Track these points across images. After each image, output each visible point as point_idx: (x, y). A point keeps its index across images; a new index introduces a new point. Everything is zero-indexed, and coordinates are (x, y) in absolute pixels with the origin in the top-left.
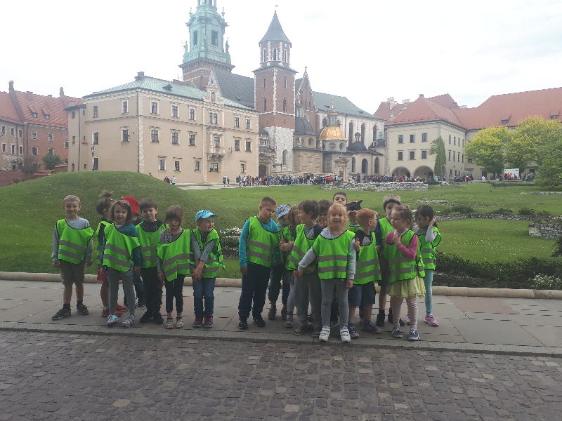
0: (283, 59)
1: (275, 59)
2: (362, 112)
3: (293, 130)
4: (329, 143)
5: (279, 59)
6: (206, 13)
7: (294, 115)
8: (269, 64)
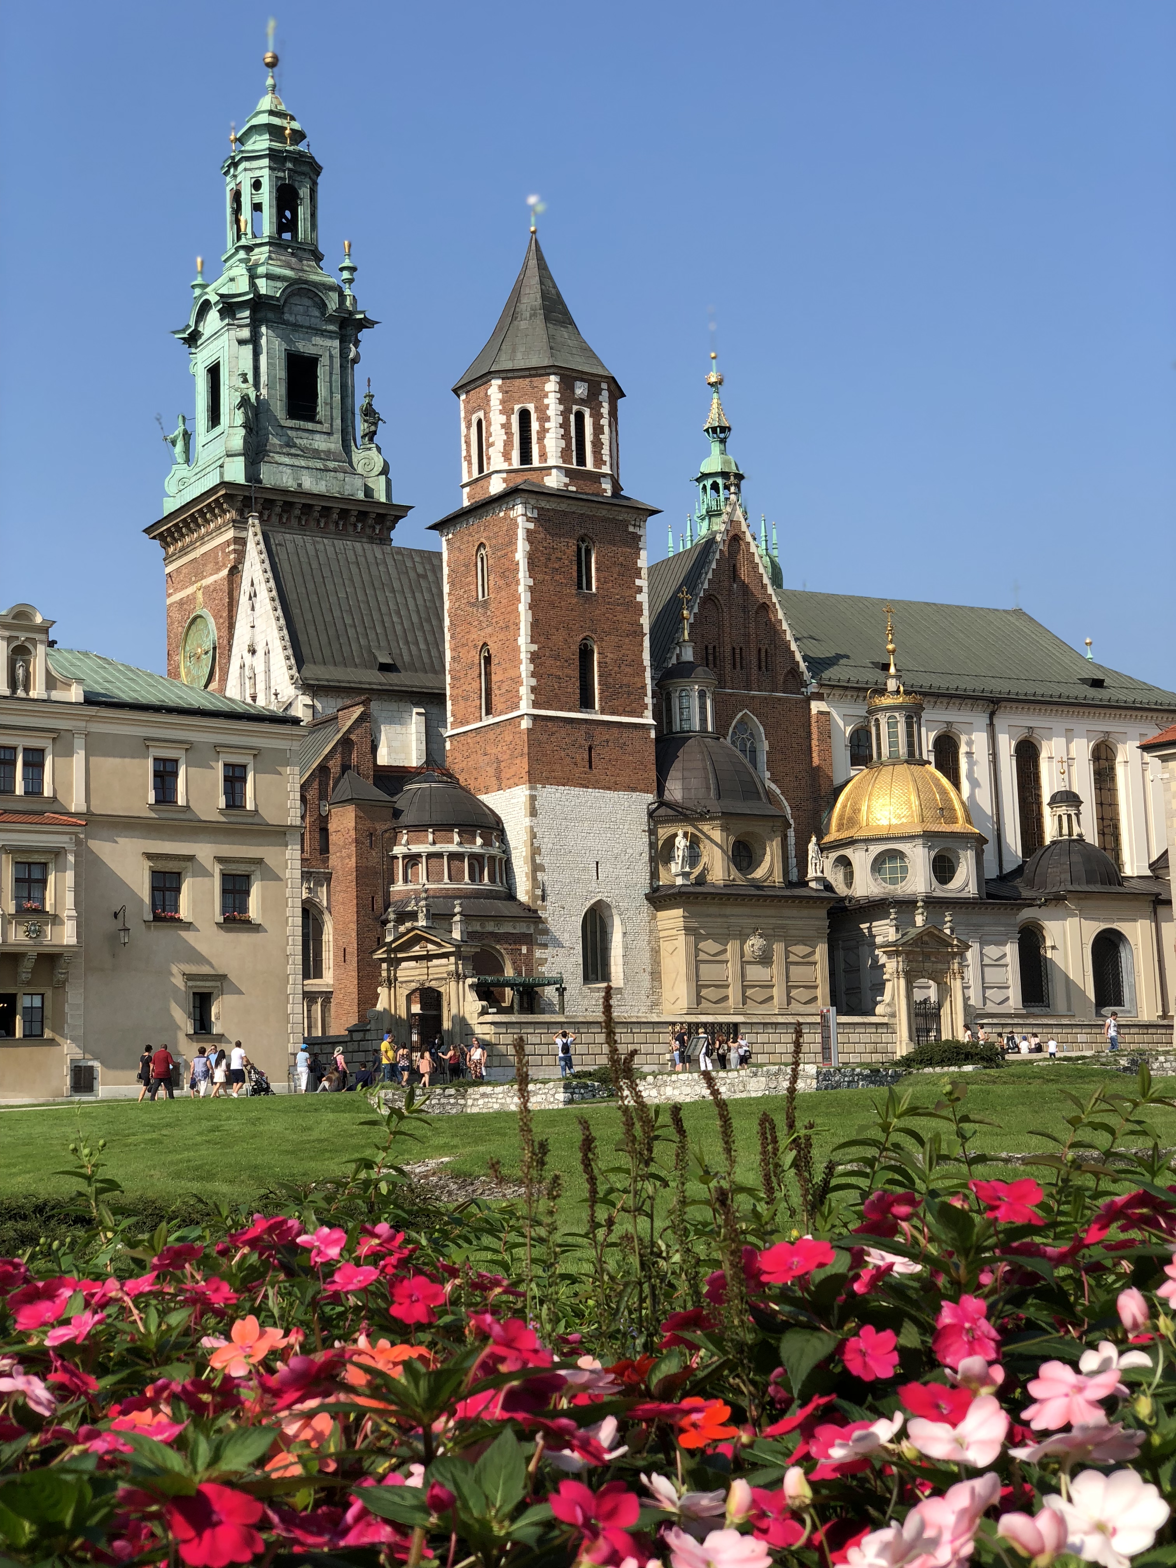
0: (565, 454)
1: (526, 457)
2: (1097, 683)
3: (650, 797)
4: (876, 849)
5: (543, 456)
6: (253, 277)
7: (648, 719)
8: (496, 486)
